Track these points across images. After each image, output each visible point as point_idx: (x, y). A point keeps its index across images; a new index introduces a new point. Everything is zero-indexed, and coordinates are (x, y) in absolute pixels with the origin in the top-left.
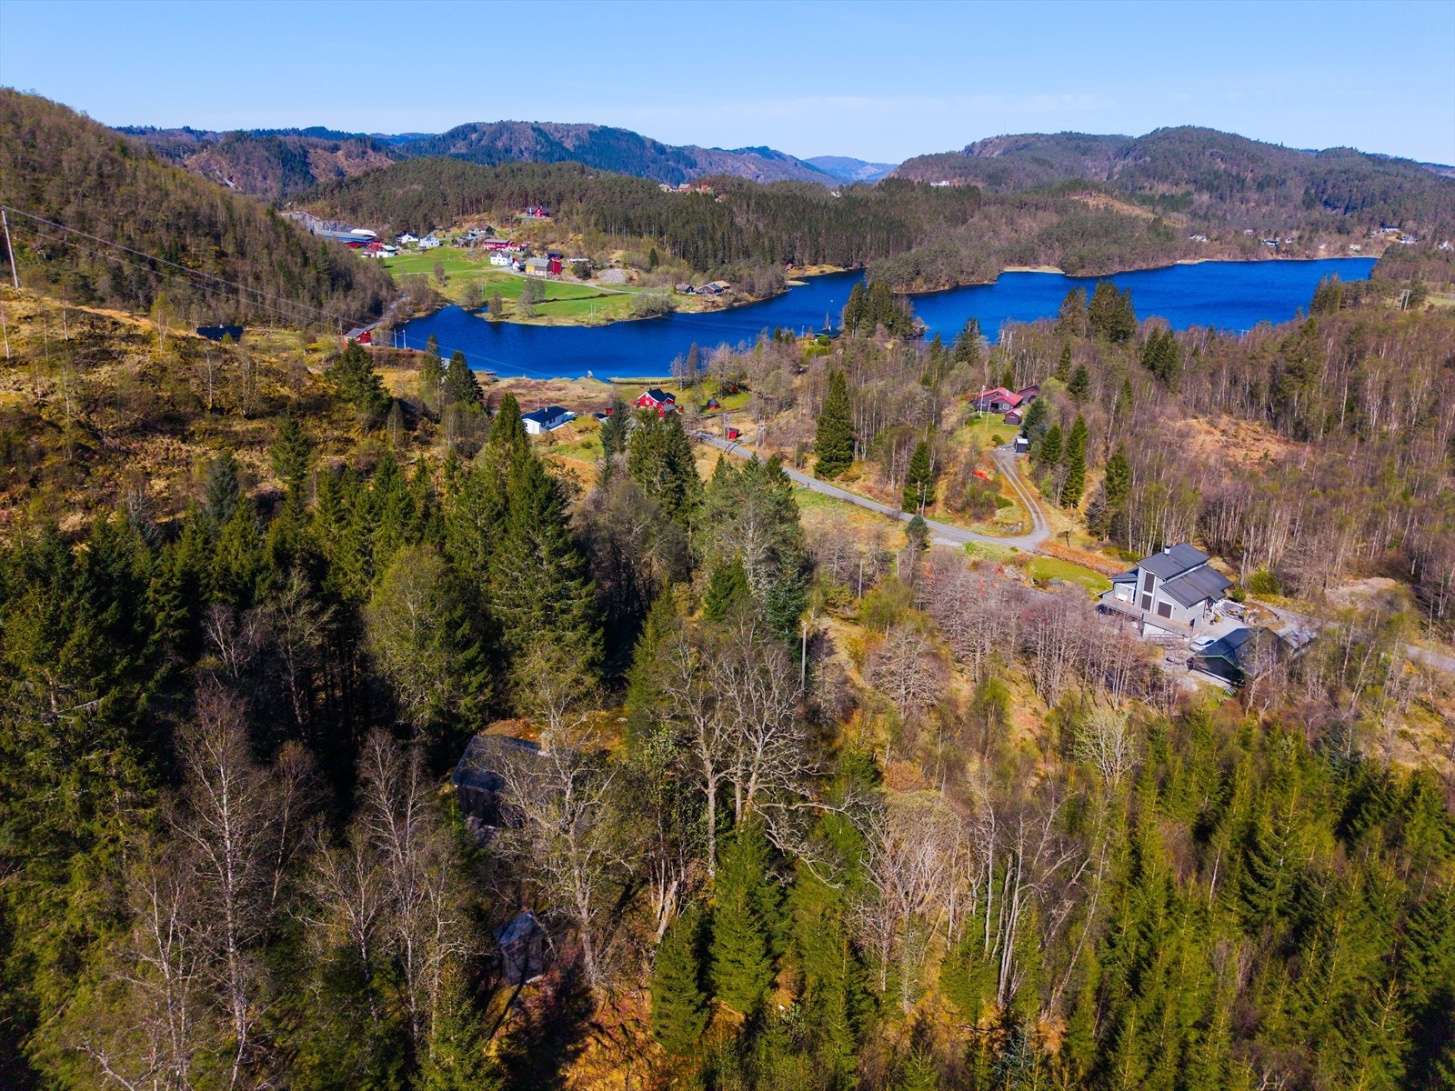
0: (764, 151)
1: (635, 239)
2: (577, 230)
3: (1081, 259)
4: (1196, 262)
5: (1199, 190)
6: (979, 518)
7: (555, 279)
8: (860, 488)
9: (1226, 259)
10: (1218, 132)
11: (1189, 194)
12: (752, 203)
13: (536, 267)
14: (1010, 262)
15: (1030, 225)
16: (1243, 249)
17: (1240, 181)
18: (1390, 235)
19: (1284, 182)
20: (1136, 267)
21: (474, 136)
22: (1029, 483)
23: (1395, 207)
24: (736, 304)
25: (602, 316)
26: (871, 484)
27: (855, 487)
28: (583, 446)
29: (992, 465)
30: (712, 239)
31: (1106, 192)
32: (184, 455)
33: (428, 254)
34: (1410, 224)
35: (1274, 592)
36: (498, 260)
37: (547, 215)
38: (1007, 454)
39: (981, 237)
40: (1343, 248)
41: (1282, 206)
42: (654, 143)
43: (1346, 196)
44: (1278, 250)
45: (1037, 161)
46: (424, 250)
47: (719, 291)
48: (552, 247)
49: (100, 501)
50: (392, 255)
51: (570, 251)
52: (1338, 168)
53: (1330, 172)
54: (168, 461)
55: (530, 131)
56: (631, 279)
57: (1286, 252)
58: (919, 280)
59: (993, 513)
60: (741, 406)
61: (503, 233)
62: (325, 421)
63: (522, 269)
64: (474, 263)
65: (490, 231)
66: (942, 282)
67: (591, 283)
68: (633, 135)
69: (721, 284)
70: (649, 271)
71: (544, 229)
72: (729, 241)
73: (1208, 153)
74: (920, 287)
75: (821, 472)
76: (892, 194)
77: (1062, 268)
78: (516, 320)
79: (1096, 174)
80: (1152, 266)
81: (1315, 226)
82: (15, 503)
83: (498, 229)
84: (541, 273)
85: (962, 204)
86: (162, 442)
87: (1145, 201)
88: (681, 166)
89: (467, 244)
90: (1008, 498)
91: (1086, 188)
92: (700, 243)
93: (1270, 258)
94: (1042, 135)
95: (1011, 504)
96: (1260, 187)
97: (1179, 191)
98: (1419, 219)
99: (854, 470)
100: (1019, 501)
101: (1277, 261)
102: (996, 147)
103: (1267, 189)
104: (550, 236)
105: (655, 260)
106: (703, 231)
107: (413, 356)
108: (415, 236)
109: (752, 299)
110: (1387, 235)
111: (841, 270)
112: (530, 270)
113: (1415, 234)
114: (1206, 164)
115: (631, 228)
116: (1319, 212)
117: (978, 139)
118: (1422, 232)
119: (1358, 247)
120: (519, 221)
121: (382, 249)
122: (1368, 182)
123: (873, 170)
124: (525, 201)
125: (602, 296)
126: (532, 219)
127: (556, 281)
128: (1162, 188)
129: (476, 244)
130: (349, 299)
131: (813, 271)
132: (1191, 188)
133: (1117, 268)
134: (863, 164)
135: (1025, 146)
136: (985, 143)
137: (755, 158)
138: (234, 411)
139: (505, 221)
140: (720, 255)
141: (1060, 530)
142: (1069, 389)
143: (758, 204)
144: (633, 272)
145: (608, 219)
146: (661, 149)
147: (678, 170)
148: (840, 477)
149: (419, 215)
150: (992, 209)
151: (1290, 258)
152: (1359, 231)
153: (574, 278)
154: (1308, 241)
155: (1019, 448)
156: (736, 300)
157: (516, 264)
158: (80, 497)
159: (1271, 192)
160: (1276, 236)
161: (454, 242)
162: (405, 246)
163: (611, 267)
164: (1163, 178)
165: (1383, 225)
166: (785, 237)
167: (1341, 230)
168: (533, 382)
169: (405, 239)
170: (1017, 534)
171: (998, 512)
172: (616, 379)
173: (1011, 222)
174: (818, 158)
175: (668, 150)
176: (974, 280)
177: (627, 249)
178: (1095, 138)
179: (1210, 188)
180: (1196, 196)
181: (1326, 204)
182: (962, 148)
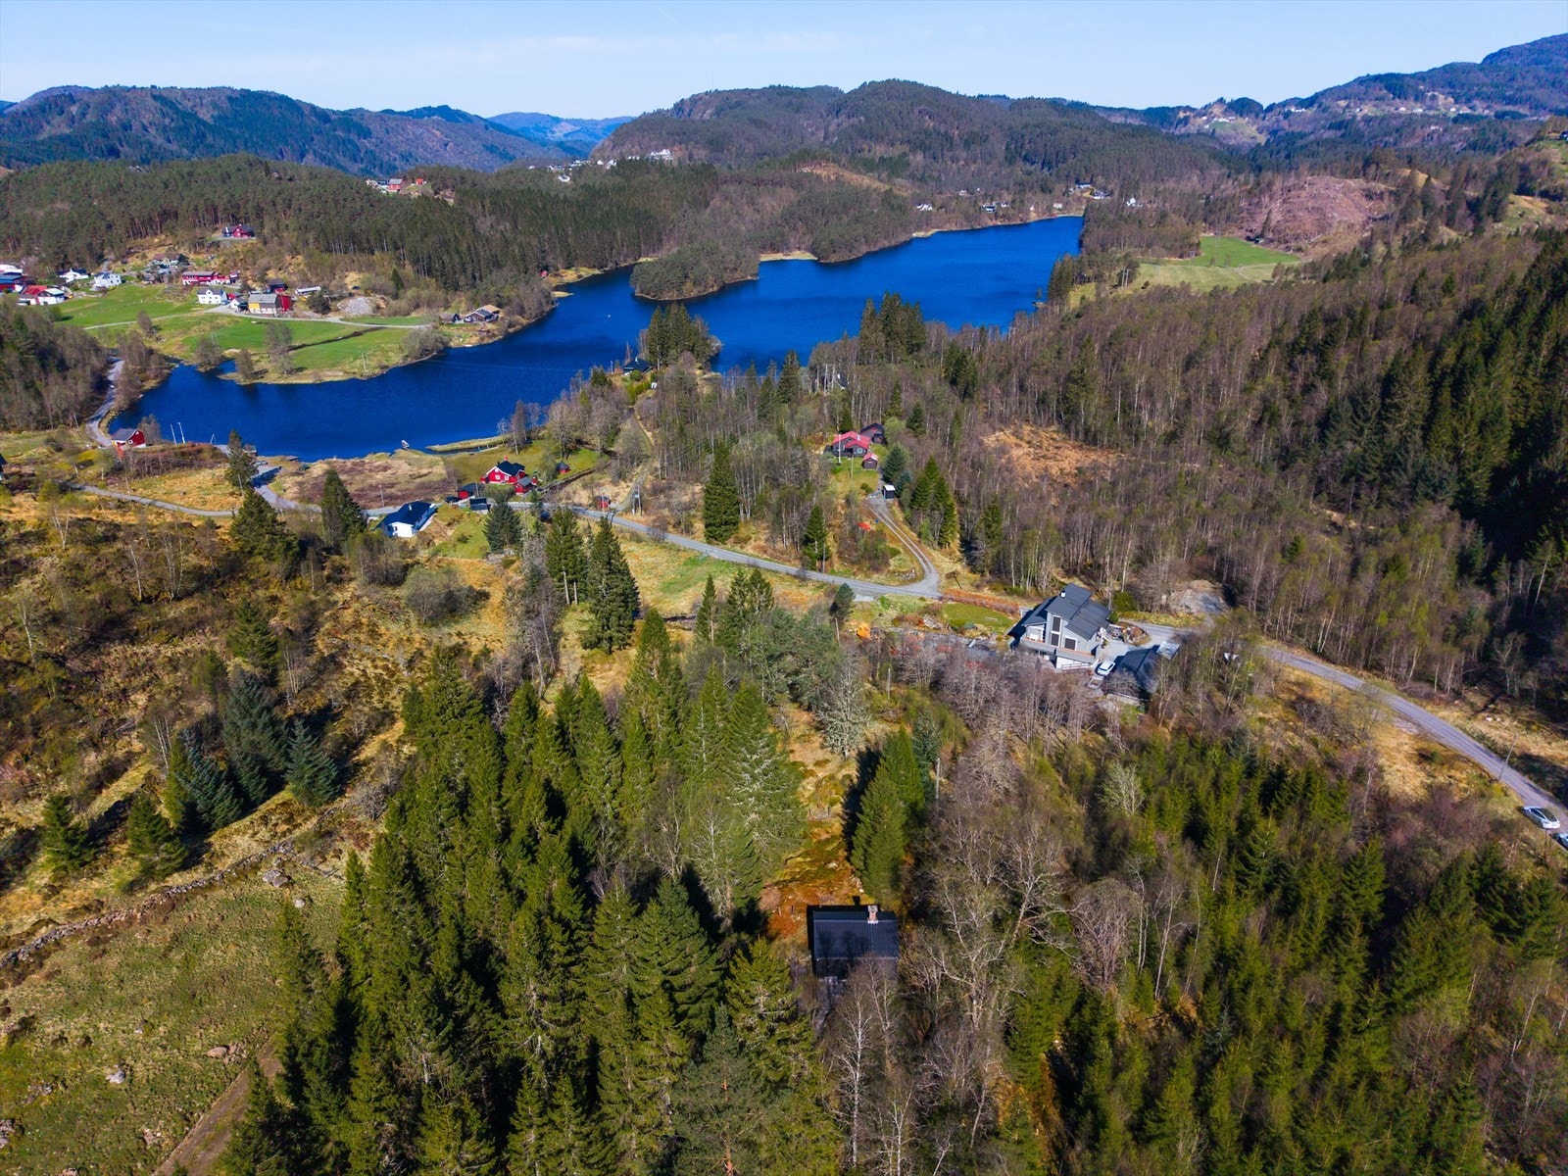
0: (444, 111)
1: (364, 258)
2: (294, 252)
3: (832, 243)
4: (929, 234)
5: (913, 150)
6: (877, 570)
7: (288, 317)
8: (754, 548)
9: (954, 229)
10: (921, 85)
11: (905, 154)
12: (487, 202)
13: (262, 306)
14: (763, 249)
15: (773, 203)
16: (967, 217)
17: (949, 139)
18: (1083, 191)
19: (987, 137)
20: (879, 246)
21: (74, 109)
22: (906, 528)
23: (1086, 162)
24: (511, 330)
25: (374, 363)
26: (762, 543)
27: (749, 549)
28: (459, 540)
29: (871, 515)
30: (458, 252)
31: (834, 161)
32: (143, 659)
33: (110, 297)
34: (1100, 180)
35: (1134, 609)
36: (207, 298)
37: (251, 234)
38: (878, 500)
39: (726, 222)
40: (1050, 208)
41: (988, 163)
42: (313, 108)
43: (1042, 150)
44: (996, 216)
45: (754, 122)
46: (104, 290)
47: (489, 316)
48: (271, 275)
49: (103, 734)
50: (60, 300)
51: (294, 278)
52: (1032, 122)
53: (1026, 126)
54: (135, 672)
55: (150, 102)
56: (378, 308)
57: (1003, 216)
58: (689, 284)
59: (887, 564)
60: (590, 465)
61: (202, 262)
62: (243, 583)
63: (244, 307)
64: (177, 305)
65: (182, 259)
66: (711, 283)
67: (333, 318)
68: (284, 100)
69: (490, 308)
70: (396, 297)
71: (251, 255)
72: (477, 253)
73: (917, 111)
74: (691, 291)
75: (712, 537)
76: (628, 179)
77: (814, 253)
78: (273, 378)
79: (813, 134)
80: (893, 243)
81: (1022, 186)
82: (27, 759)
83: (192, 256)
84: (270, 311)
85: (699, 182)
86: (116, 652)
87: (869, 166)
88: (353, 137)
89: (159, 279)
90: (894, 546)
91: (815, 158)
92: (445, 257)
93: (991, 223)
94: (753, 91)
95: (899, 553)
96: (967, 144)
97: (895, 152)
98: (1106, 175)
99: (743, 532)
100: (905, 547)
101: (996, 227)
102: (707, 104)
103: (973, 147)
104: (263, 262)
105: (399, 282)
106: (445, 243)
107: (200, 451)
108: (82, 272)
109: (525, 321)
110: (1083, 192)
111: (597, 272)
112: (254, 308)
113: (1104, 189)
114: (916, 123)
115: (359, 244)
116: (1020, 169)
117: (687, 96)
118: (1110, 187)
119: (1060, 206)
120: (216, 244)
121: (46, 294)
122: (1059, 135)
123: (570, 128)
124: (214, 216)
125: (357, 334)
126: (231, 240)
127: (289, 318)
128: (880, 150)
129: (171, 279)
130: (70, 381)
131: (570, 276)
132: (906, 148)
133: (864, 249)
134: (557, 120)
135: (738, 104)
136: (695, 100)
137: (438, 123)
138: (162, 597)
139: (199, 244)
140: (469, 271)
141: (946, 572)
142: (908, 426)
143: (493, 203)
144: (378, 299)
145: (330, 236)
146: (324, 116)
147: (351, 142)
148: (731, 540)
149: (80, 243)
150: (732, 188)
151: (1007, 223)
152: (1059, 188)
153: (310, 313)
154: (1019, 204)
155: (888, 494)
156: (510, 326)
157: (234, 303)
158: (82, 735)
159: (977, 149)
160: (992, 200)
161: (141, 277)
162: (73, 286)
163: (351, 295)
164: (879, 139)
165: (1078, 182)
166: (535, 242)
167: (1045, 189)
168: (349, 463)
169: (70, 276)
170: (913, 580)
171: (891, 561)
172: (437, 447)
173: (752, 202)
174: (505, 116)
175: (333, 117)
176: (738, 276)
177: (360, 271)
178: (803, 92)
179: (923, 147)
180: (911, 157)
181: (1025, 159)
182: (670, 106)
